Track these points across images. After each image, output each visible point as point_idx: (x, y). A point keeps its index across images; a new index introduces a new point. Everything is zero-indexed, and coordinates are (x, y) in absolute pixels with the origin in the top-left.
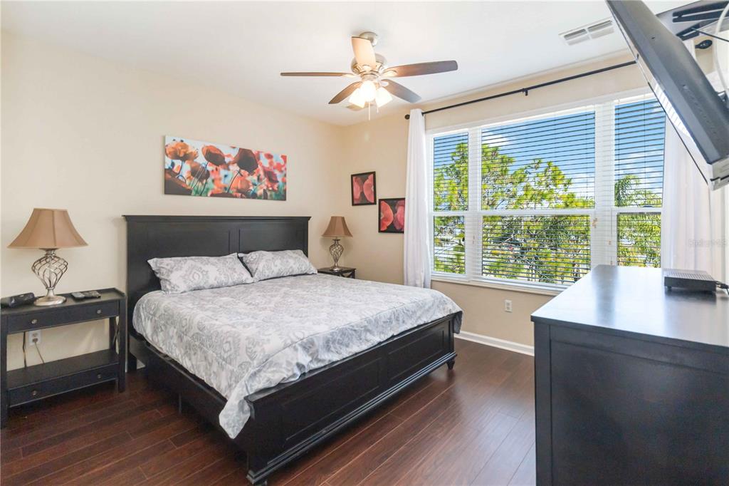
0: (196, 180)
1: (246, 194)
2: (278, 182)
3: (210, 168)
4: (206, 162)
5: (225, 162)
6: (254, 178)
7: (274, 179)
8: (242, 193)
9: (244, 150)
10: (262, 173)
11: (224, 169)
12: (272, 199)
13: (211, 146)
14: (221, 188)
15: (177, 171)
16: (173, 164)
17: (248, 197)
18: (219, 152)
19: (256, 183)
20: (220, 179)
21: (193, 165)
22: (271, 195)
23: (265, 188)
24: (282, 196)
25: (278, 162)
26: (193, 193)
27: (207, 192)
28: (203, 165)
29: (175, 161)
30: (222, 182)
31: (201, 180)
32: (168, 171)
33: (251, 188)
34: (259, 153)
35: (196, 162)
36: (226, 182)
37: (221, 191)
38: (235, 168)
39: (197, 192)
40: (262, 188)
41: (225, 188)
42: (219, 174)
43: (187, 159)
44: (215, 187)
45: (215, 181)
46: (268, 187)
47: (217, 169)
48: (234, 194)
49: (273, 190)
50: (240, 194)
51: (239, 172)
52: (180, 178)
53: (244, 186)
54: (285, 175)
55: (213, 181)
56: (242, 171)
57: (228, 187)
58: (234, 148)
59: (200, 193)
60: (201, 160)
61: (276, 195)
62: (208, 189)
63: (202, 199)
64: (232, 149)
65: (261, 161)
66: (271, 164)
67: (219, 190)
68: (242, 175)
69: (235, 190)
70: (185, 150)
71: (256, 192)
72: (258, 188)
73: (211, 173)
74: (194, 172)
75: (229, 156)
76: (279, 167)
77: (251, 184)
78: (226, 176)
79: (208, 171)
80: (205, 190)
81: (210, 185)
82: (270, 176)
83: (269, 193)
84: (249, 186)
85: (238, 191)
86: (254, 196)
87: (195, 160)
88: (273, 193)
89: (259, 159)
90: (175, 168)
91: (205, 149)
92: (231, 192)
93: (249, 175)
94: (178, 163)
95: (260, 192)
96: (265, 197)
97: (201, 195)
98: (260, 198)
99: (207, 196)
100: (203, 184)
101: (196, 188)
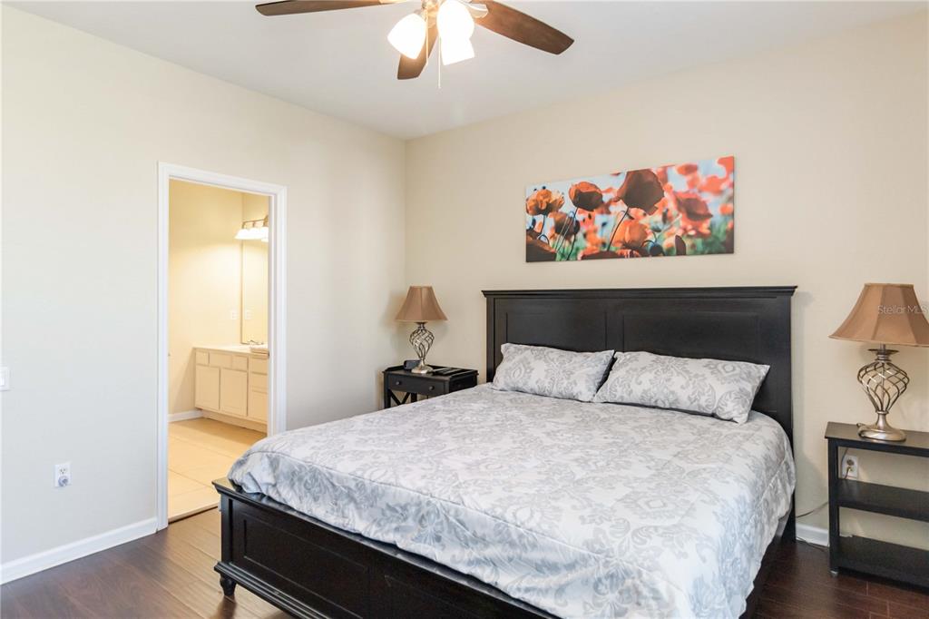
0: (562, 238)
1: (639, 249)
2: (710, 216)
3: (580, 217)
4: (574, 208)
5: (603, 202)
6: (657, 218)
7: (701, 212)
8: (633, 249)
9: (635, 172)
10: (671, 206)
11: (602, 213)
12: (696, 253)
13: (581, 183)
14: (597, 245)
15: (538, 231)
16: (534, 222)
17: (644, 253)
18: (592, 189)
19: (660, 225)
20: (595, 231)
21: (558, 218)
22: (693, 246)
23: (680, 233)
24: (724, 245)
25: (711, 174)
26: (558, 257)
27: (576, 254)
28: (571, 215)
29: (536, 217)
30: (598, 236)
31: (567, 238)
32: (530, 232)
33: (650, 238)
34: (665, 169)
35: (561, 213)
36: (604, 235)
37: (597, 250)
38: (620, 208)
39: (563, 255)
40: (670, 235)
41: (604, 244)
42: (593, 223)
43: (551, 211)
44: (588, 245)
45: (588, 237)
46: (685, 230)
47: (590, 217)
48: (619, 252)
49: (699, 234)
50: (629, 251)
51: (627, 213)
52: (543, 239)
53: (636, 236)
54: (731, 199)
55: (585, 236)
56: (633, 211)
57: (607, 242)
58: (618, 174)
59: (566, 257)
60: (568, 208)
61: (706, 244)
62: (578, 249)
63: (571, 264)
64: (615, 177)
65: (670, 183)
66: (692, 184)
67: (595, 247)
68: (632, 218)
69: (620, 245)
70: (547, 200)
71: (658, 243)
72: (665, 235)
73: (581, 224)
74: (559, 228)
75: (609, 190)
76: (714, 186)
77: (649, 231)
78: (604, 224)
79: (577, 222)
80: (574, 251)
81: (581, 242)
82: (692, 209)
83: (688, 243)
84: (646, 234)
85: (626, 246)
86: (657, 251)
87: (560, 210)
88: (699, 241)
89: (665, 180)
90: (536, 226)
91: (573, 191)
92: (613, 249)
93: (645, 215)
94: (540, 218)
95: (668, 241)
96: (680, 249)
97: (568, 259)
98: (668, 253)
99: (576, 259)
100: (570, 242)
101: (561, 250)
